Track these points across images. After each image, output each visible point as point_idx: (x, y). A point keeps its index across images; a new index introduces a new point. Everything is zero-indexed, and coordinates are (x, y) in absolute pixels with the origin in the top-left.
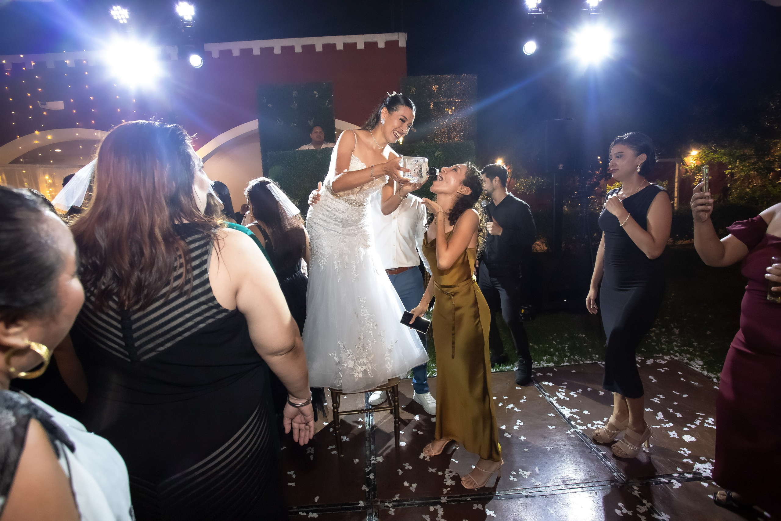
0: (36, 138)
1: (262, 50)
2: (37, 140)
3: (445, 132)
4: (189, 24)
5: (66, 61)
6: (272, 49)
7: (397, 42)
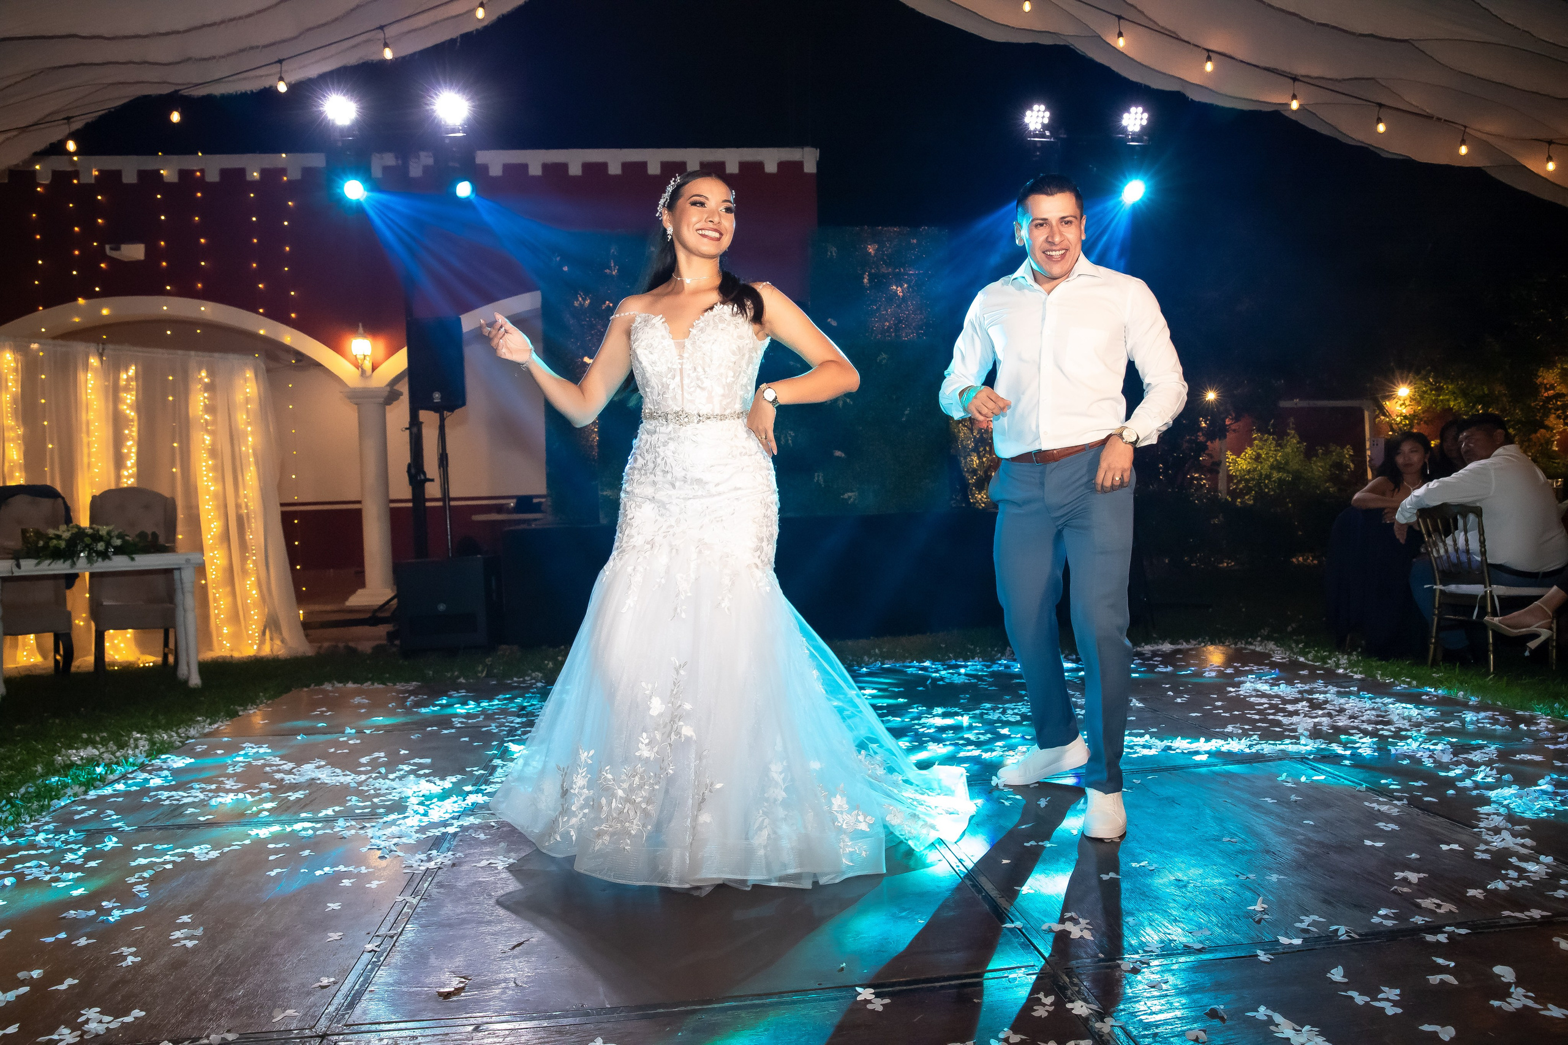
0: (78, 311)
1: (546, 167)
2: (78, 316)
3: (890, 328)
4: (454, 131)
5: (162, 172)
6: (564, 167)
7: (799, 165)
